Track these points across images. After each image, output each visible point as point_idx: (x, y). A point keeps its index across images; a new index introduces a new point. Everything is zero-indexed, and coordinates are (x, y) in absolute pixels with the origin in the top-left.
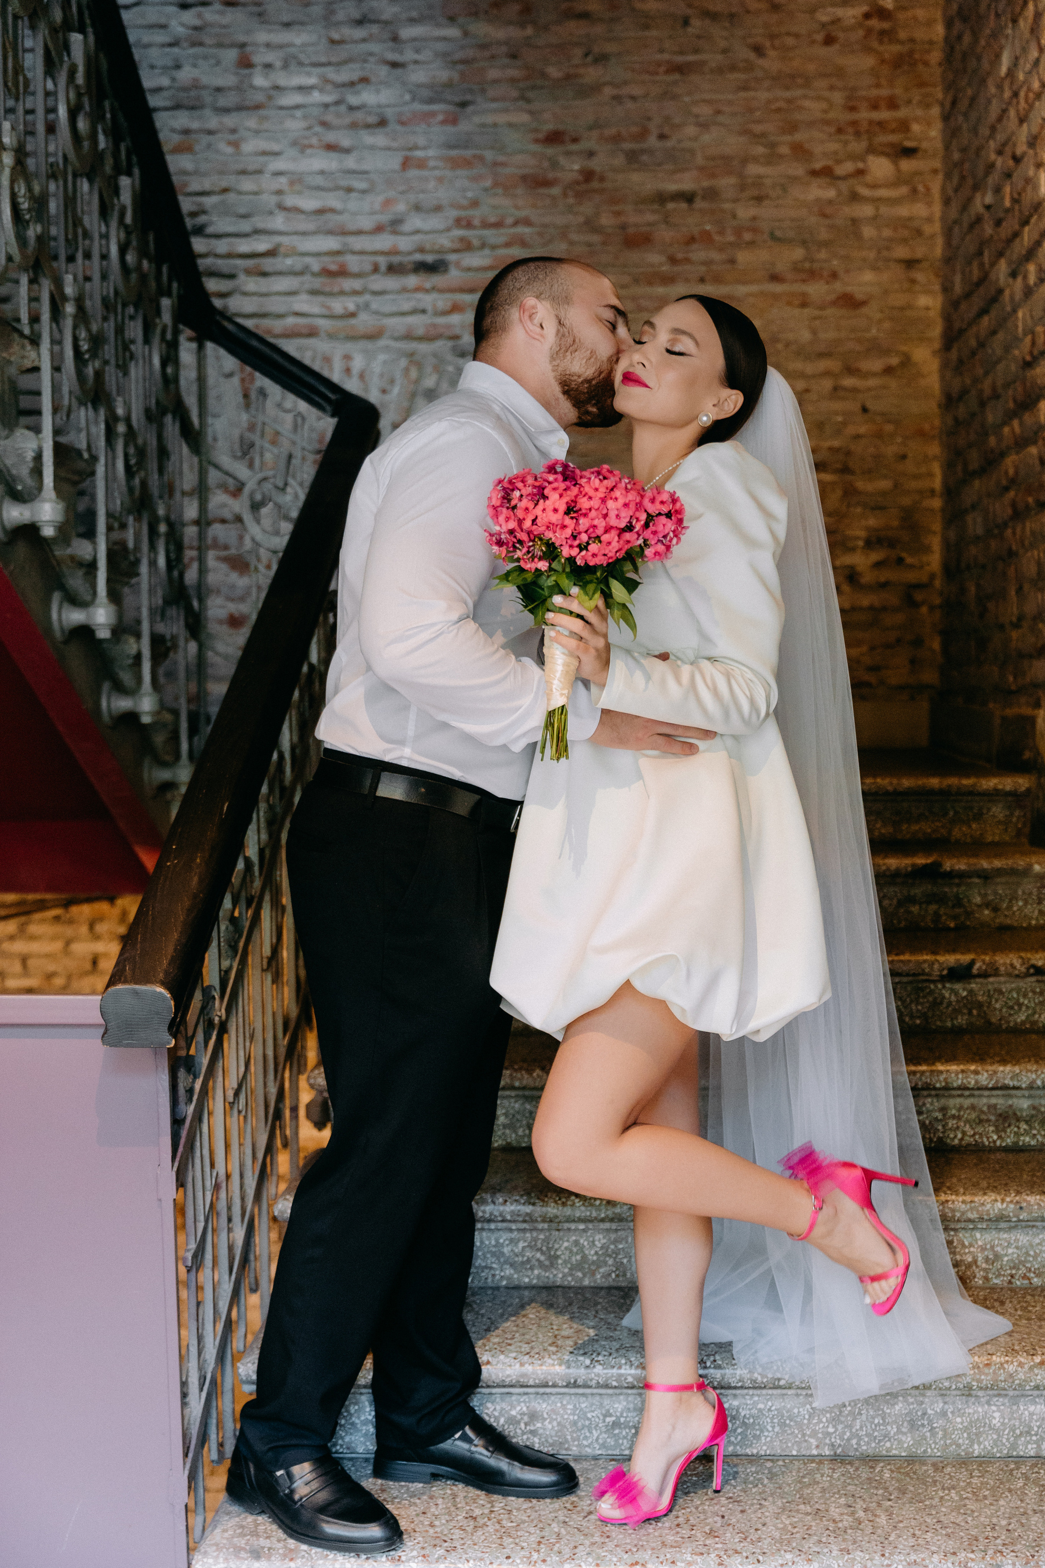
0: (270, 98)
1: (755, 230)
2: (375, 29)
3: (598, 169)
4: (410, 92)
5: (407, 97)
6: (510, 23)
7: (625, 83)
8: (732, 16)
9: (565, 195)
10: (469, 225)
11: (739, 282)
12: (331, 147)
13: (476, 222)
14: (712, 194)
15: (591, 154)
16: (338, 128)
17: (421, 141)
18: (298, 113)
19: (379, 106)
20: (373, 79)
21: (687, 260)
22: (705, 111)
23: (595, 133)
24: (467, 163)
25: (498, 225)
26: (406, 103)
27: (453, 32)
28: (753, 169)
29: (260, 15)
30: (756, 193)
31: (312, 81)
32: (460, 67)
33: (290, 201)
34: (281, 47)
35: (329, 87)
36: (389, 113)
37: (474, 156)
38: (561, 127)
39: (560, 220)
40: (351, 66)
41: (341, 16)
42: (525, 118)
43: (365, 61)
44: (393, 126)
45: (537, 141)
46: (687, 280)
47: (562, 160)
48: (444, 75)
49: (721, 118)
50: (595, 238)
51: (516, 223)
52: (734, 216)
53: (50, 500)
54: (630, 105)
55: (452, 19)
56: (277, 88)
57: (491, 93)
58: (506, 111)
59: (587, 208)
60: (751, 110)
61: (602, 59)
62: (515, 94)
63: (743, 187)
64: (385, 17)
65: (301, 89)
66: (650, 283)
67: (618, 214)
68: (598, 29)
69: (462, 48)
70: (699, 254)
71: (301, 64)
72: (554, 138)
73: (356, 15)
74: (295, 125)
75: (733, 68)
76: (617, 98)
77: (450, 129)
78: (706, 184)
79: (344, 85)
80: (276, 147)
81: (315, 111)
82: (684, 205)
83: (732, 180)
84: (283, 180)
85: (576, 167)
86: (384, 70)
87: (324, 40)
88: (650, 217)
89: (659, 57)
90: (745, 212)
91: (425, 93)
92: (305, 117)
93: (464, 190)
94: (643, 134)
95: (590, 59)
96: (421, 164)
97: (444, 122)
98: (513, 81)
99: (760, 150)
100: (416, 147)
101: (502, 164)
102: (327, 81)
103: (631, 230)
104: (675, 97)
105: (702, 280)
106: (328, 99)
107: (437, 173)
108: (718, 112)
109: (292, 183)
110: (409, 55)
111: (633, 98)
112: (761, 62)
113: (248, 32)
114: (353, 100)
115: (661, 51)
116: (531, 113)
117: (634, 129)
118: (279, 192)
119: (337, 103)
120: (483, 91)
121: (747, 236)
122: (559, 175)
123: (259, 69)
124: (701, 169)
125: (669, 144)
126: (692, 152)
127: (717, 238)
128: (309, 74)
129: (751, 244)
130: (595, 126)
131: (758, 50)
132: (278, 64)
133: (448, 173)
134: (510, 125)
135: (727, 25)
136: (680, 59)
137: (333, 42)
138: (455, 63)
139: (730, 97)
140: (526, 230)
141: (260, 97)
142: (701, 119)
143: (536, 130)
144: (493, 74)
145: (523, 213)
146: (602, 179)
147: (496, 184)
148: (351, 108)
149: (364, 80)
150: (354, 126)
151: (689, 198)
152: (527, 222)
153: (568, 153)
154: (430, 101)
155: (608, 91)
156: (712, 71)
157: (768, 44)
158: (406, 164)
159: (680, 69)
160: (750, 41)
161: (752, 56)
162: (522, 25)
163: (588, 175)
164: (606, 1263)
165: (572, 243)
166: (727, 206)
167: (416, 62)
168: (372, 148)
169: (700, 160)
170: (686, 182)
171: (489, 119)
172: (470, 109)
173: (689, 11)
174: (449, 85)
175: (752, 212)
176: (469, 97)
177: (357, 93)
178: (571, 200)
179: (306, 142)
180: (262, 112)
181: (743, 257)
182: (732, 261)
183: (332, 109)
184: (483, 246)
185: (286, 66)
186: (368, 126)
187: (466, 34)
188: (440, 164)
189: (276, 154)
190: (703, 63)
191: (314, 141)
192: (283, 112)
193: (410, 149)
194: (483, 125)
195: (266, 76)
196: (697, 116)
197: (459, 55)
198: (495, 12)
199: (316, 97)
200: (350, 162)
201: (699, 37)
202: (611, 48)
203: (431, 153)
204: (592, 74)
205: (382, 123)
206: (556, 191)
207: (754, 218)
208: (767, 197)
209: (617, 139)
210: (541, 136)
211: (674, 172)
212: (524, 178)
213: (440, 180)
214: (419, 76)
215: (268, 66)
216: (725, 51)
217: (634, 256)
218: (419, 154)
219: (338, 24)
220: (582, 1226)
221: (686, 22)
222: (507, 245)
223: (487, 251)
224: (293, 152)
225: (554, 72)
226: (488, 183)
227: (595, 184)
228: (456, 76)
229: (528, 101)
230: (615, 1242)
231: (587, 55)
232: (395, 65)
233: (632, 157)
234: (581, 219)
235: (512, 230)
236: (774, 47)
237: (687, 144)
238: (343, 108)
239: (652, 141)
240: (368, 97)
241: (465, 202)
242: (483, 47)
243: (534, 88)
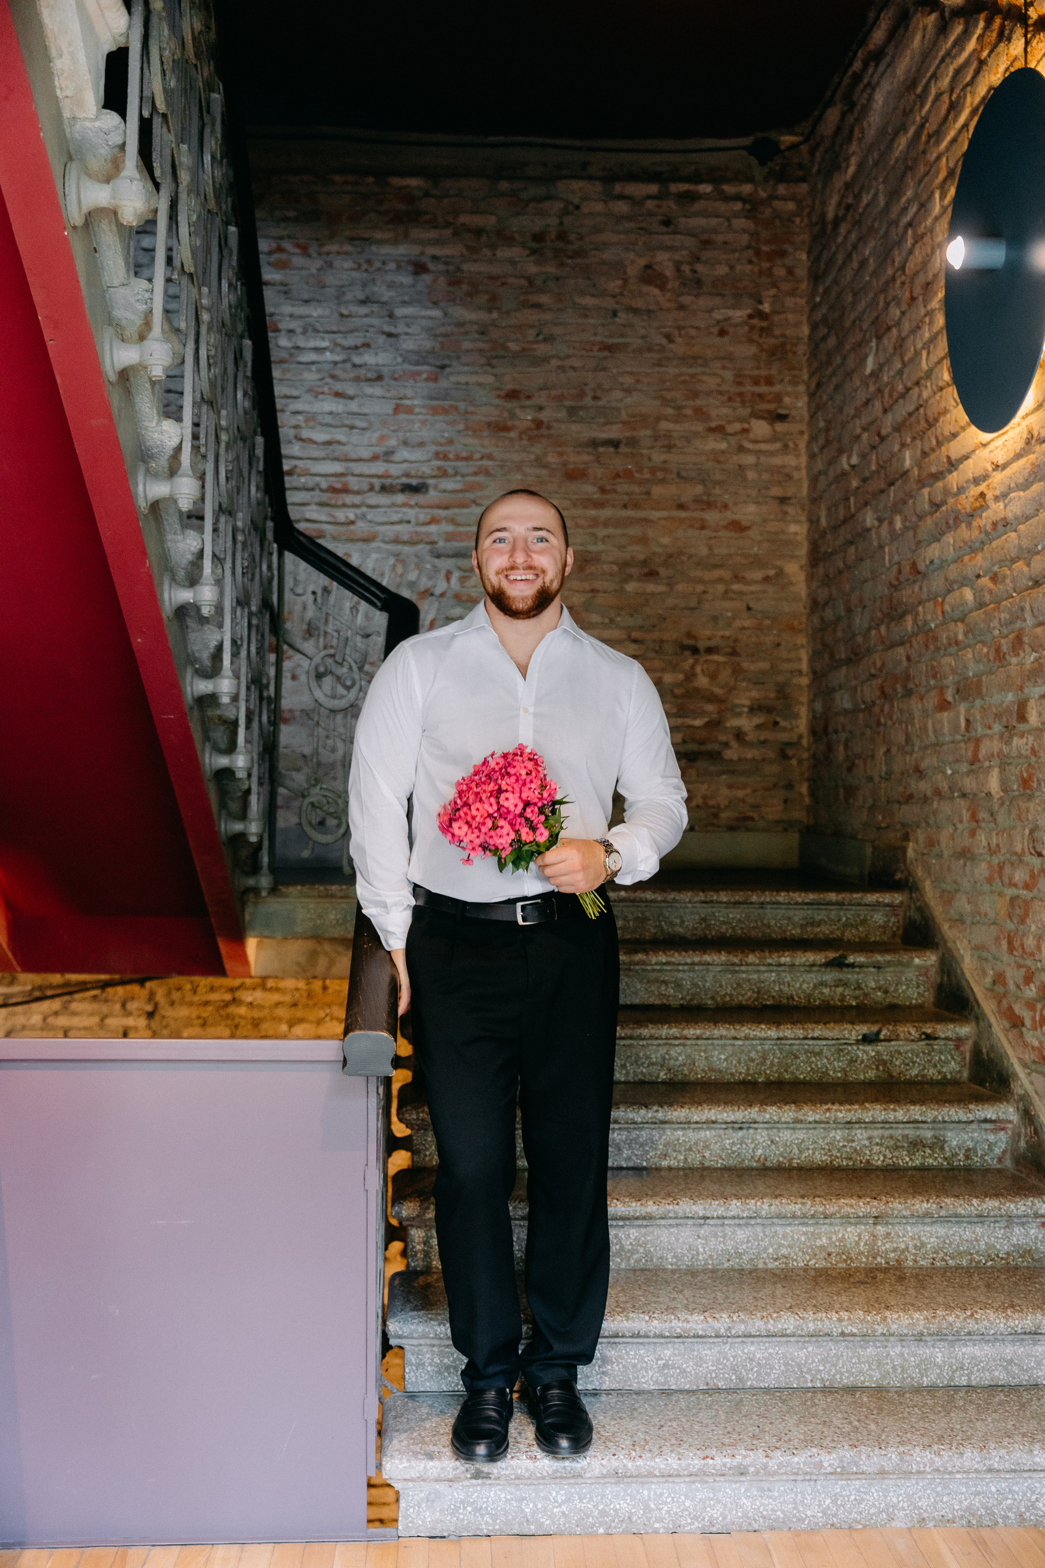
0: (291, 355)
1: (665, 470)
2: (375, 308)
3: (545, 420)
4: (401, 355)
5: (400, 360)
6: (480, 308)
7: (568, 357)
8: (649, 312)
9: (521, 439)
10: (445, 458)
11: (653, 509)
12: (338, 395)
13: (451, 456)
14: (633, 442)
15: (541, 408)
16: (345, 380)
17: (409, 392)
18: (314, 368)
19: (377, 365)
20: (373, 345)
21: (615, 491)
22: (628, 380)
23: (544, 393)
24: (445, 411)
25: (468, 459)
26: (398, 364)
27: (436, 313)
28: (664, 425)
29: (286, 293)
30: (666, 443)
31: (325, 344)
32: (440, 339)
33: (305, 434)
34: (301, 317)
35: (338, 349)
36: (385, 371)
37: (450, 406)
38: (517, 387)
39: (516, 457)
40: (357, 334)
41: (349, 296)
42: (490, 379)
43: (367, 331)
44: (387, 381)
45: (499, 397)
46: (614, 506)
47: (518, 412)
48: (428, 344)
49: (639, 386)
50: (544, 472)
51: (482, 458)
52: (650, 459)
53: (228, 677)
54: (571, 373)
55: (435, 303)
56: (298, 348)
57: (464, 360)
58: (476, 373)
59: (537, 449)
60: (663, 381)
61: (549, 339)
62: (483, 361)
63: (656, 438)
64: (384, 299)
65: (317, 350)
66: (585, 507)
67: (561, 454)
68: (548, 316)
69: (443, 325)
70: (624, 487)
71: (316, 331)
72: (513, 395)
73: (361, 296)
74: (311, 376)
75: (650, 350)
76: (562, 368)
77: (432, 385)
78: (627, 434)
79: (349, 348)
80: (295, 393)
81: (327, 367)
82: (612, 450)
83: (648, 432)
84: (300, 418)
85: (529, 418)
86: (382, 339)
87: (336, 315)
88: (586, 458)
89: (592, 338)
90: (658, 457)
91: (414, 357)
92: (319, 371)
93: (443, 431)
94: (582, 395)
95: (541, 337)
96: (409, 410)
97: (427, 380)
98: (481, 351)
99: (669, 411)
100: (405, 398)
101: (472, 413)
102: (336, 345)
103: (571, 467)
104: (604, 369)
105: (625, 506)
106: (338, 358)
107: (421, 417)
108: (638, 381)
109: (307, 420)
110: (401, 328)
111: (574, 368)
112: (671, 346)
113: (276, 306)
114: (357, 360)
115: (595, 334)
116: (495, 375)
117: (573, 391)
118: (297, 427)
119: (344, 361)
120: (458, 358)
121: (660, 475)
122: (516, 423)
123: (283, 333)
124: (624, 423)
125: (601, 403)
126: (618, 410)
127: (637, 475)
128: (323, 339)
129: (663, 481)
130: (545, 388)
131: (669, 337)
132: (299, 330)
133: (429, 417)
134: (479, 384)
135: (645, 317)
136: (611, 341)
137: (342, 315)
138: (437, 336)
139: (649, 371)
140: (491, 463)
141: (284, 355)
142: (625, 386)
143: (498, 389)
144: (466, 345)
145: (486, 451)
146: (549, 428)
147: (467, 428)
148: (355, 366)
149: (367, 345)
150: (357, 379)
151: (615, 444)
152: (490, 457)
153: (523, 407)
154: (417, 364)
155: (555, 362)
156: (634, 351)
157: (676, 332)
158: (397, 410)
159: (610, 348)
160: (663, 330)
161: (664, 341)
162: (490, 311)
163: (539, 424)
164: (638, 1252)
165: (525, 475)
166: (644, 452)
167: (407, 334)
168: (371, 396)
169: (624, 416)
170: (614, 432)
171: (462, 379)
172: (448, 370)
173: (617, 307)
174: (432, 352)
175: (664, 457)
176: (446, 362)
177: (361, 354)
178: (525, 442)
179: (320, 390)
180: (286, 365)
181: (657, 491)
182: (648, 493)
183: (339, 365)
184: (456, 474)
185: (305, 332)
186: (369, 380)
187: (446, 314)
188: (424, 411)
189: (296, 398)
190: (626, 345)
191: (326, 389)
192: (303, 366)
193: (401, 399)
194: (458, 383)
195: (289, 339)
196: (622, 384)
197: (442, 330)
198: (469, 299)
199: (328, 356)
200: (354, 406)
201: (624, 326)
202: (557, 331)
203: (416, 402)
204: (542, 349)
205: (379, 378)
206: (513, 434)
207: (665, 462)
208: (675, 446)
209: (560, 398)
210: (503, 393)
211: (605, 424)
212: (489, 424)
213: (424, 423)
214: (409, 344)
215: (291, 331)
216: (643, 337)
217: (573, 486)
218: (408, 402)
219: (348, 302)
220: (621, 1223)
221: (615, 314)
222: (476, 474)
223: (459, 478)
224: (308, 397)
225: (512, 346)
226: (461, 427)
227: (544, 431)
228: (438, 346)
229: (493, 367)
230: (645, 1235)
231: (538, 335)
232: (390, 335)
233: (572, 411)
234: (532, 457)
235: (480, 463)
236: (680, 336)
237: (614, 404)
238: (348, 365)
239: (588, 401)
240: (369, 358)
241: (443, 441)
242: (460, 325)
243: (497, 357)
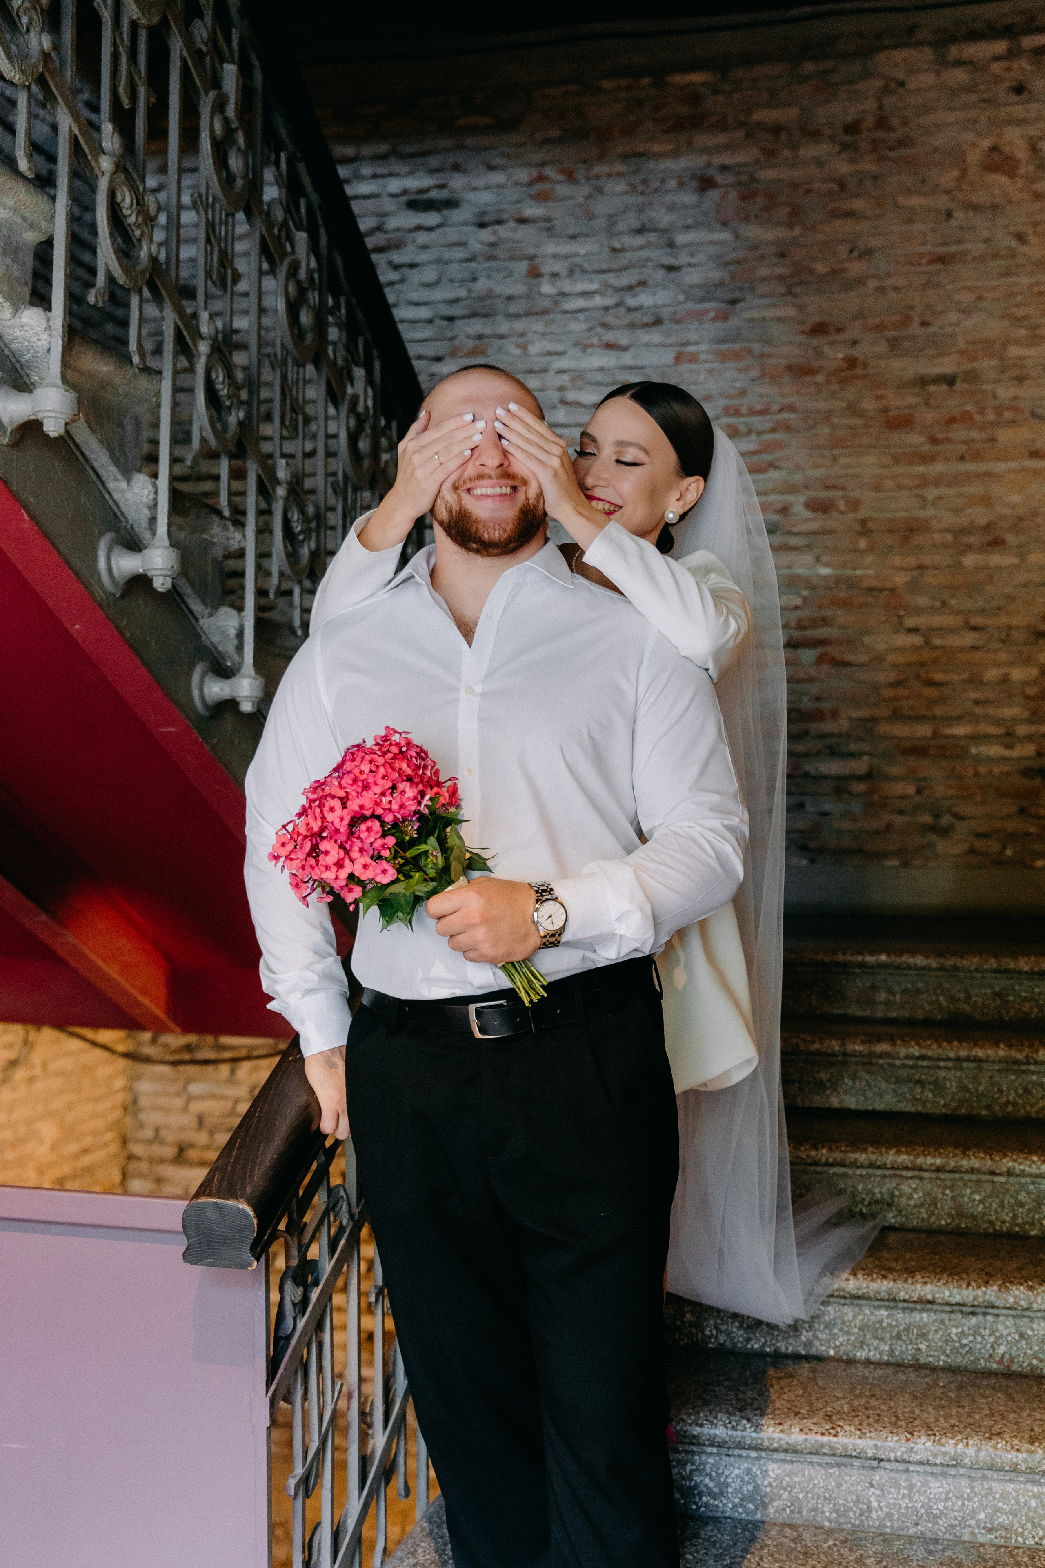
0: (556, 303)
1: (1015, 409)
2: (652, 237)
3: (861, 357)
4: (685, 292)
5: (681, 297)
6: (779, 224)
7: (889, 275)
8: (995, 207)
9: (829, 382)
10: (737, 413)
11: (998, 459)
12: (609, 346)
13: (744, 410)
14: (973, 376)
15: (855, 343)
16: (617, 328)
17: (693, 336)
18: (581, 316)
19: (655, 307)
20: (650, 282)
21: (948, 440)
22: (966, 297)
23: (859, 323)
24: (736, 356)
25: (764, 412)
26: (680, 303)
27: (725, 236)
28: (1014, 351)
29: (548, 229)
30: (1016, 373)
31: (595, 286)
32: (730, 268)
33: (571, 396)
34: (566, 257)
35: (610, 291)
36: (665, 312)
37: (743, 349)
38: (825, 319)
39: (823, 406)
40: (631, 271)
41: (621, 226)
42: (792, 312)
43: (644, 266)
44: (667, 324)
45: (802, 332)
46: (947, 459)
47: (827, 350)
48: (715, 275)
49: (983, 304)
50: (858, 422)
51: (781, 410)
52: (995, 396)
54: (893, 295)
55: (724, 224)
56: (563, 294)
57: (759, 290)
58: (775, 306)
59: (850, 394)
60: (1012, 295)
61: (867, 254)
62: (782, 289)
63: (1003, 370)
64: (663, 225)
65: (585, 294)
66: (910, 463)
67: (880, 398)
68: (863, 226)
69: (734, 250)
70: (959, 433)
71: (584, 272)
72: (819, 329)
73: (635, 224)
74: (577, 327)
75: (995, 256)
76: (881, 290)
77: (720, 325)
78: (967, 366)
79: (623, 289)
80: (559, 348)
81: (597, 314)
82: (945, 388)
83: (993, 362)
84: (566, 377)
85: (840, 356)
86: (660, 274)
87: (606, 250)
88: (911, 400)
89: (922, 249)
90: (1005, 393)
91: (697, 293)
92: (587, 320)
93: (733, 381)
94: (906, 321)
95: (855, 254)
96: (693, 358)
97: (714, 319)
98: (781, 278)
99: (1022, 332)
100: (688, 343)
101: (769, 356)
102: (607, 285)
103: (893, 413)
104: (937, 286)
105: (962, 458)
106: (609, 302)
107: (708, 366)
108: (980, 298)
109: (573, 380)
110: (683, 258)
111: (896, 289)
112: (1025, 249)
113: (537, 245)
114: (631, 302)
115: (924, 243)
116: (797, 306)
117: (896, 318)
118: (562, 389)
119: (617, 305)
120: (753, 288)
121: (1008, 415)
122: (822, 363)
123: (547, 277)
124: (962, 353)
125: (931, 330)
126: (954, 336)
127: (978, 418)
128: (592, 281)
129: (1012, 423)
130: (859, 316)
131: (1021, 238)
132: (564, 273)
133: (717, 365)
134: (778, 319)
135: (989, 215)
136: (942, 250)
137: (614, 250)
138: (727, 264)
139: (993, 283)
140: (792, 416)
141: (546, 303)
142: (963, 306)
143: (802, 323)
144: (763, 272)
145: (787, 401)
146: (865, 366)
147: (762, 375)
148: (630, 310)
149: (643, 284)
150: (632, 326)
151: (950, 380)
152: (792, 409)
153: (832, 343)
154: (703, 300)
155: (872, 283)
156: (974, 259)
157: (1030, 231)
158: (679, 358)
159: (942, 259)
160: (1012, 229)
161: (1014, 243)
162: (791, 226)
163: (852, 363)
165: (834, 427)
166: (987, 387)
167: (690, 265)
168: (648, 345)
169: (961, 344)
170: (947, 366)
171: (757, 314)
172: (741, 305)
173: (952, 205)
174: (720, 284)
175: (1013, 392)
176: (738, 295)
177: (636, 295)
178: (834, 387)
179: (588, 342)
180: (548, 317)
181: (1004, 436)
182: (993, 440)
183: (611, 311)
184: (749, 432)
185: (571, 273)
186: (645, 325)
187: (737, 237)
188: (710, 357)
189: (561, 354)
190: (964, 253)
191: (595, 341)
192: (569, 316)
193: (683, 345)
194: (752, 320)
195: (553, 284)
196: (959, 303)
197: (732, 256)
198: (766, 215)
199: (598, 301)
200: (627, 359)
201: (962, 229)
202: (875, 243)
203: (703, 347)
204: (857, 268)
205: (658, 322)
206: (820, 378)
207: (1015, 398)
208: (1028, 377)
209: (879, 328)
210: (807, 328)
211: (936, 356)
212: (790, 368)
213: (710, 372)
214: (692, 277)
215: (555, 275)
216: (987, 241)
217: (894, 437)
218: (692, 349)
219: (619, 234)
221: (949, 215)
222: (773, 430)
223: (753, 437)
224: (575, 352)
225: (820, 268)
226: (755, 373)
227: (859, 371)
228: (727, 276)
229: (796, 296)
231: (852, 251)
232: (671, 269)
233: (894, 344)
234: (844, 404)
235: (779, 416)
236: (1036, 234)
237: (949, 330)
238: (622, 310)
239: (915, 328)
240: (645, 299)
241: (732, 392)
242: (753, 248)
243: (800, 283)
